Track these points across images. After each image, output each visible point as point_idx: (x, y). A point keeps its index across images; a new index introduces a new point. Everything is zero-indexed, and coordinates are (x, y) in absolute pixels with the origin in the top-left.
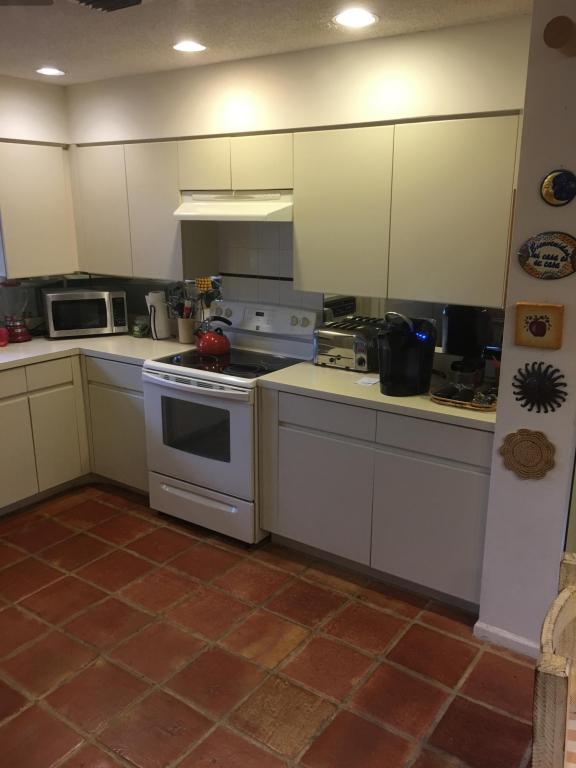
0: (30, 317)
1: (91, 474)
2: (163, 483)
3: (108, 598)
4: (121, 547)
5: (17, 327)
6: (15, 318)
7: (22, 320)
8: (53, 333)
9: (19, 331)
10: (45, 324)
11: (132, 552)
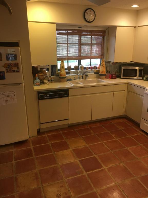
0: (117, 72)
1: (125, 115)
2: (145, 122)
3: (126, 149)
4: (131, 136)
5: (114, 75)
6: (114, 72)
7: (115, 73)
8: (122, 77)
9: (114, 76)
10: (120, 75)
11: (133, 139)
